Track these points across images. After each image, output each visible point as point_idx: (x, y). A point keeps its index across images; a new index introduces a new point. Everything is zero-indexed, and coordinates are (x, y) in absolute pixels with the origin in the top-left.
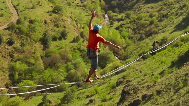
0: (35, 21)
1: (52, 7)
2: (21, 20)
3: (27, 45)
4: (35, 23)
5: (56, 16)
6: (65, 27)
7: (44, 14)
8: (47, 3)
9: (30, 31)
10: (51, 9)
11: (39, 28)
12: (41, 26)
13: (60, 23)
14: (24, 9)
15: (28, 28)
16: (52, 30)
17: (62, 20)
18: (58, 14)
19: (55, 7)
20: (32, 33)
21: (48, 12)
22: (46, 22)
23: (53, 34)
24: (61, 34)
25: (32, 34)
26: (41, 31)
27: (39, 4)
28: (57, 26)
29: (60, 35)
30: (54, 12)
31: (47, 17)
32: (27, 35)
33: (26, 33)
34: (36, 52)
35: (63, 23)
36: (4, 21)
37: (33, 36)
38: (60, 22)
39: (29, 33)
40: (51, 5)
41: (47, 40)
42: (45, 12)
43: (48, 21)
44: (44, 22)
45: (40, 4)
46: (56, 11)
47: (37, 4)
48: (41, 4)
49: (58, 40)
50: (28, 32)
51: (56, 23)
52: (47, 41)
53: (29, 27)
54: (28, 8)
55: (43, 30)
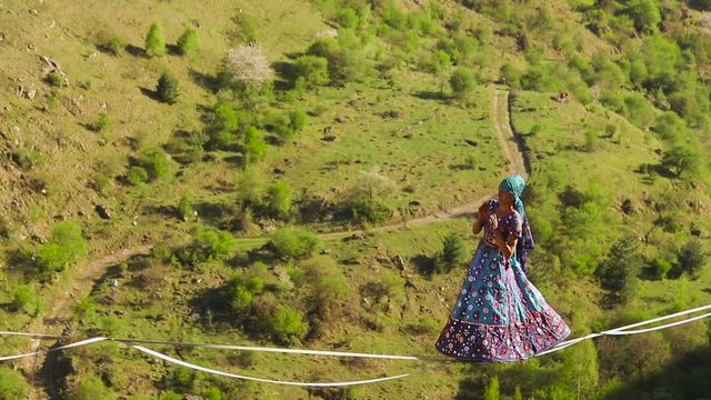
0: (588, 199)
1: (658, 152)
2: (535, 189)
3: (548, 283)
4: (587, 205)
5: (671, 187)
6: (696, 233)
7: (625, 177)
8: (643, 134)
9: (564, 233)
10: (656, 160)
11: (601, 226)
12: (607, 221)
13: (683, 216)
14: (551, 150)
15: (560, 222)
16: (646, 241)
17: (691, 205)
18: (678, 181)
19: (667, 155)
20: (571, 243)
21: (641, 170)
22: (626, 207)
23: (651, 252)
24: (680, 259)
25: (570, 248)
26: (603, 237)
27: (610, 137)
28: (668, 225)
29: (675, 261)
30: (662, 170)
31: (634, 188)
32: (551, 246)
33: (548, 241)
34: (579, 314)
35: (691, 218)
36: (473, 187)
37: (572, 253)
38: (680, 213)
39: (559, 242)
40: (656, 143)
41: (622, 276)
42: (629, 167)
43: (637, 205)
44: (621, 204)
45: (615, 136)
46: (673, 170)
47: (604, 137)
48: (619, 136)
49: (664, 280)
50: (557, 237)
51: (665, 214)
52: (624, 279)
53: (563, 217)
54: (568, 148)
55: (612, 234)
